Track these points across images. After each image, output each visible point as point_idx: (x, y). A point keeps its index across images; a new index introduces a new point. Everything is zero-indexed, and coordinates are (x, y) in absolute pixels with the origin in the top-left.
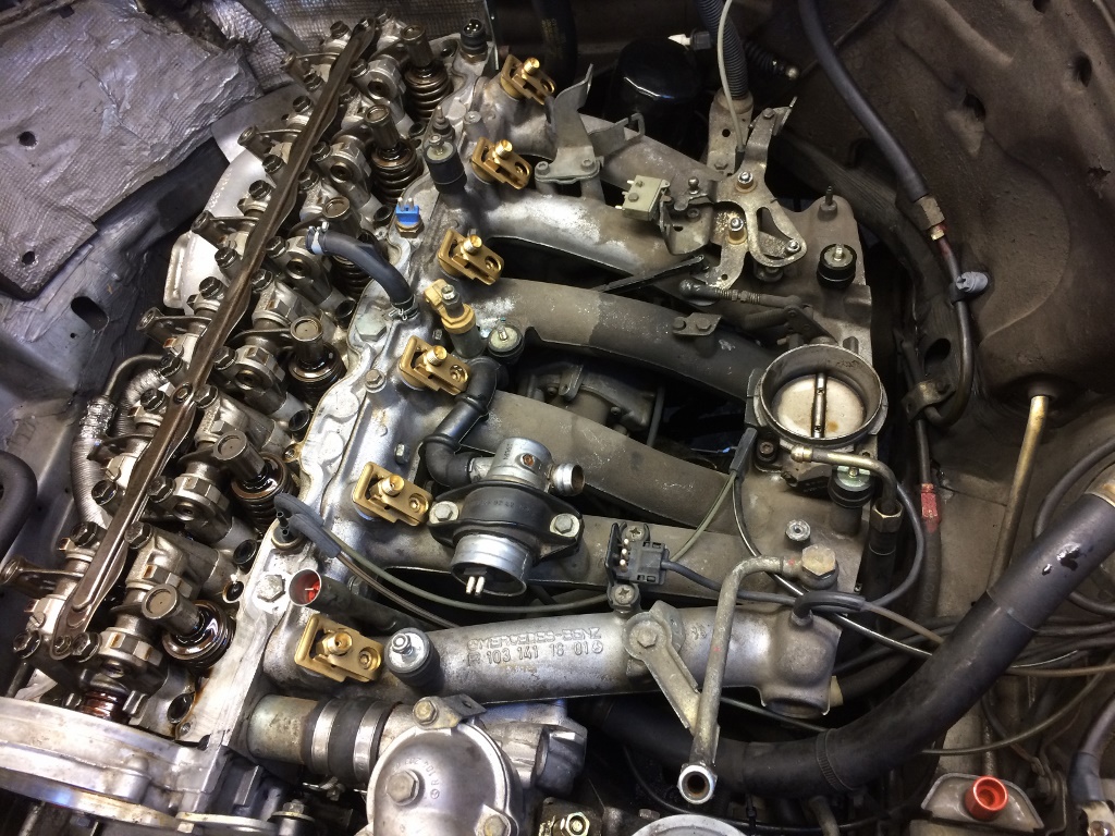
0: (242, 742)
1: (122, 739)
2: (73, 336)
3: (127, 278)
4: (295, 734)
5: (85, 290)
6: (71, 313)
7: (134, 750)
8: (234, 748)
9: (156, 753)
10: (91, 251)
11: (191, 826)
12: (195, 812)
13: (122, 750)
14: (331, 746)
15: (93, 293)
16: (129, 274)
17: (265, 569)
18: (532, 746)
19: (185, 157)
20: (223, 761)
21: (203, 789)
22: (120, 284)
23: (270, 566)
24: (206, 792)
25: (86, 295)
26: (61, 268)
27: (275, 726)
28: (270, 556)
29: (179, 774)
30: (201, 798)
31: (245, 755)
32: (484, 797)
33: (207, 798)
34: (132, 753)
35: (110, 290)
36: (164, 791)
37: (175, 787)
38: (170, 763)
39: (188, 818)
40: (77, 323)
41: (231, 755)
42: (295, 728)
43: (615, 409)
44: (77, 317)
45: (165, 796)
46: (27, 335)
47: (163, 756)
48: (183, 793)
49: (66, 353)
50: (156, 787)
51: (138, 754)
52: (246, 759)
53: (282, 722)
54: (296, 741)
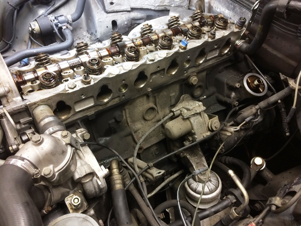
0: (32, 108)
1: (10, 82)
2: (107, 27)
3: (128, 25)
4: (42, 116)
5: (117, 20)
6: (111, 22)
7: (10, 87)
8: (29, 107)
9: (14, 92)
10: (126, 14)
11: (3, 112)
12: (7, 110)
13: (7, 83)
14: (45, 125)
15: (118, 23)
16: (129, 25)
17: (75, 82)
18: (86, 173)
19: (161, 9)
20: (23, 107)
21: (13, 107)
22: (126, 25)
23: (77, 82)
24: (13, 109)
25: (117, 21)
26: (117, 12)
27: (41, 111)
28: (79, 80)
29: (13, 101)
30: (11, 109)
31: (31, 112)
32: (54, 164)
33: (12, 110)
34: (9, 86)
35: (122, 24)
36: (8, 101)
37: (10, 103)
38: (14, 97)
39: (4, 110)
40: (110, 25)
41: (26, 108)
42: (43, 115)
43: (193, 131)
44: (111, 24)
45: (7, 103)
46: (99, 19)
47: (15, 94)
48: (10, 105)
49: (103, 29)
50: (7, 99)
51: (10, 88)
52: (30, 113)
53: (43, 112)
54: (41, 118)
